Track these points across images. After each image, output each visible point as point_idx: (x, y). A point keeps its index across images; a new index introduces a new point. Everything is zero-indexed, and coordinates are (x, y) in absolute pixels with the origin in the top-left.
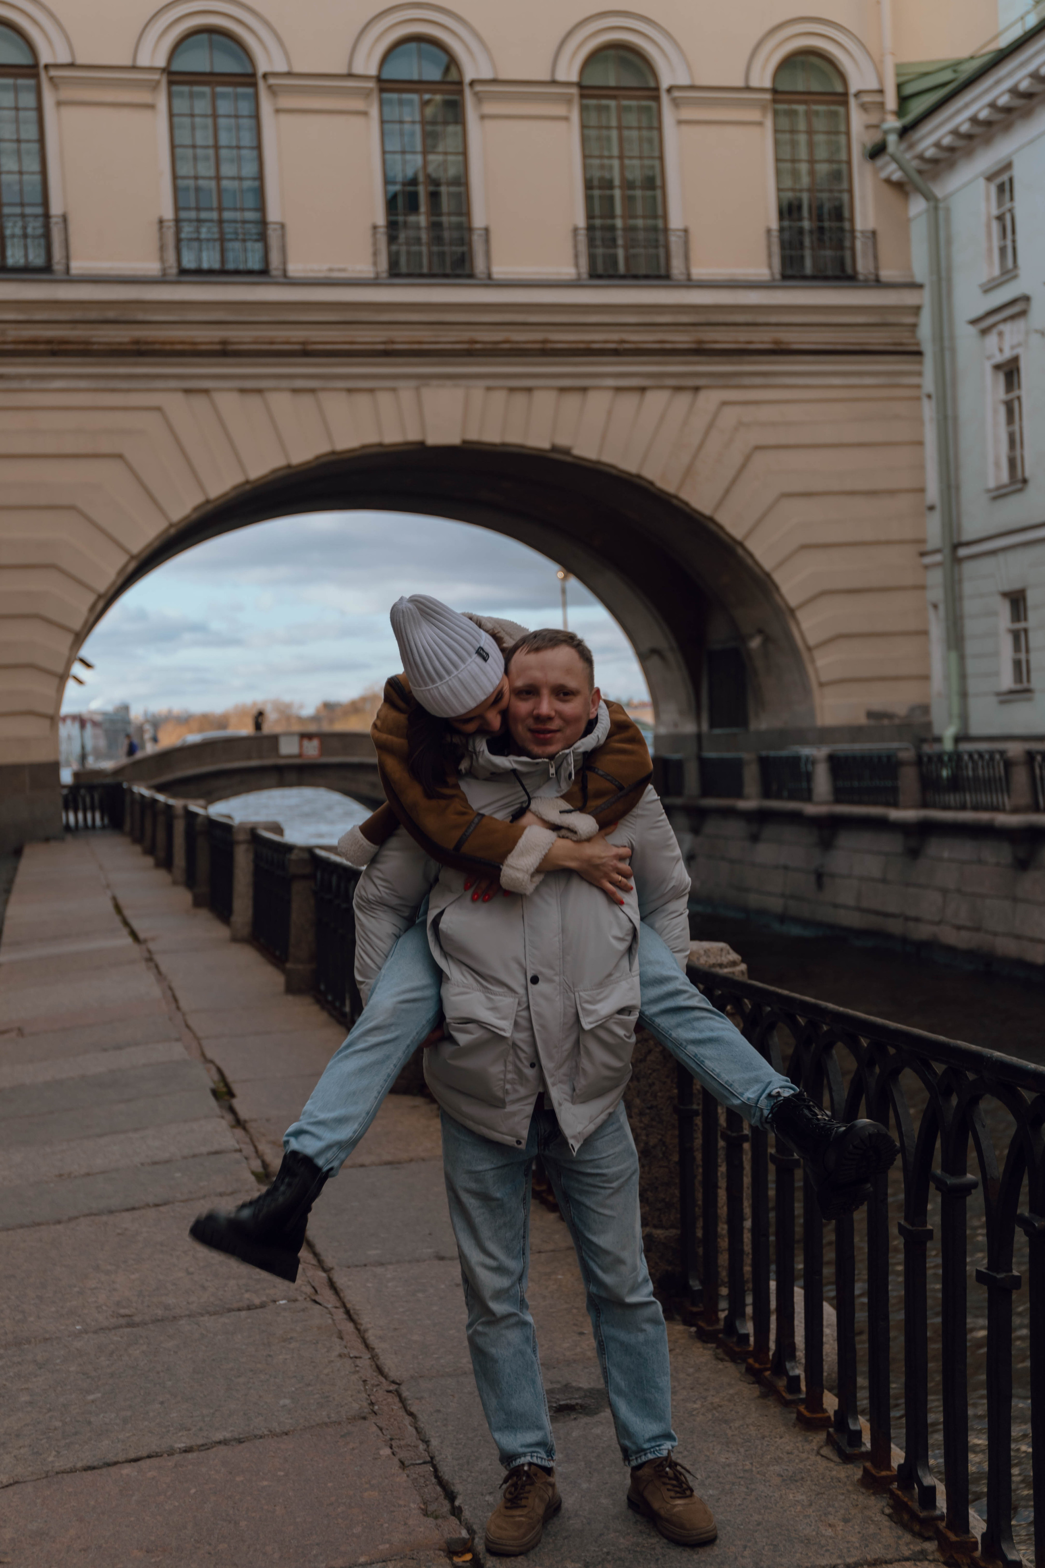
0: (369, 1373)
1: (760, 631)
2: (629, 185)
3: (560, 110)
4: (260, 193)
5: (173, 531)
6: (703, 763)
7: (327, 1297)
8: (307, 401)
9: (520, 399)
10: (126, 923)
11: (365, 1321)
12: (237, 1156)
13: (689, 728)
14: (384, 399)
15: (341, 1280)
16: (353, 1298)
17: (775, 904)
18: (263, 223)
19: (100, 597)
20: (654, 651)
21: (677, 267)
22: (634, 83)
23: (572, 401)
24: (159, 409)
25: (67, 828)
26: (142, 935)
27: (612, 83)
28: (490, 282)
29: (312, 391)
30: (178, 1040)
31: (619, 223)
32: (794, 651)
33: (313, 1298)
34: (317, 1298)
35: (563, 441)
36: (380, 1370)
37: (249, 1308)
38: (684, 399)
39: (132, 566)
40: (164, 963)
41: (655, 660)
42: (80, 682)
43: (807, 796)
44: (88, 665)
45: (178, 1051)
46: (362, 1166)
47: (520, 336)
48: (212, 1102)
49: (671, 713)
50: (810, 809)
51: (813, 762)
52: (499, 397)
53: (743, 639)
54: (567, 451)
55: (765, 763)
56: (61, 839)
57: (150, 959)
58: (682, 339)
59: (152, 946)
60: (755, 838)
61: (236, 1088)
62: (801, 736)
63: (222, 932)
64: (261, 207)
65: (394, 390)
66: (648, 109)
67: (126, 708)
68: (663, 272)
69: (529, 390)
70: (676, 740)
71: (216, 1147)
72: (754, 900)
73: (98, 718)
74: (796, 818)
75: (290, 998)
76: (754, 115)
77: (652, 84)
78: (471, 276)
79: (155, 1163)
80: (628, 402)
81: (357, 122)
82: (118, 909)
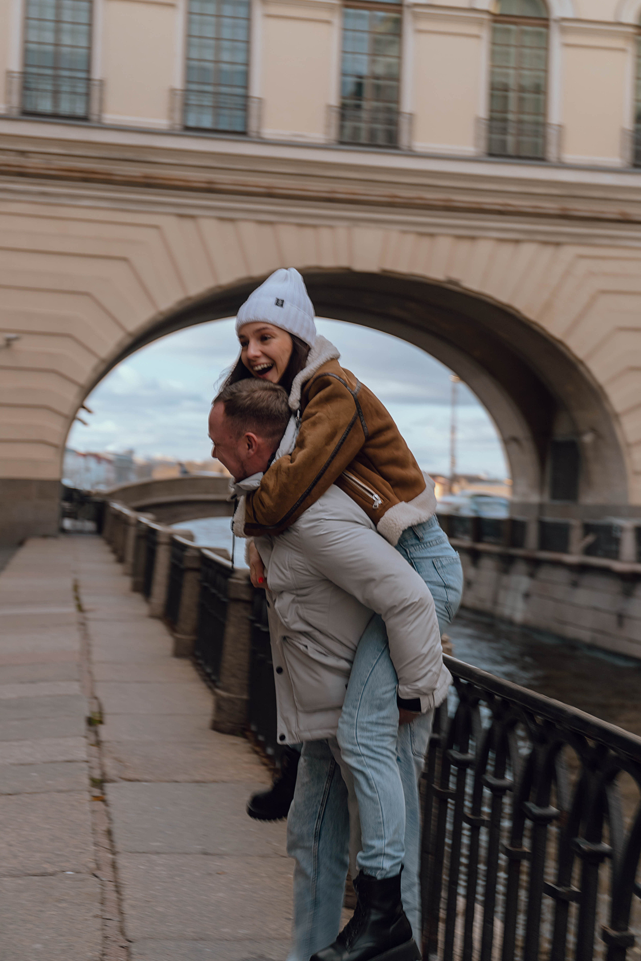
0: (112, 930)
1: (593, 430)
2: (522, 89)
3: (473, 30)
4: (246, 75)
5: (161, 318)
6: (543, 526)
7: (106, 873)
8: (267, 230)
9: (426, 242)
10: (77, 598)
11: (127, 892)
12: (84, 765)
13: (535, 498)
14: (325, 233)
15: (122, 861)
16: (124, 875)
17: (585, 636)
18: (246, 97)
19: (103, 361)
20: (515, 440)
21: (552, 153)
22: (530, 13)
23: (464, 246)
24: (156, 227)
25: (63, 531)
26: (86, 607)
27: (515, 12)
28: (413, 154)
29: (270, 223)
30: (78, 680)
31: (511, 116)
32: (616, 446)
33: (95, 873)
34: (98, 873)
35: (455, 275)
36: (122, 932)
37: (43, 875)
38: (549, 251)
39: (128, 341)
40: (93, 627)
41: (514, 446)
42: (84, 423)
43: (615, 555)
44: (89, 411)
45: (75, 688)
46: (176, 782)
47: (431, 196)
48: (83, 726)
49: (523, 486)
50: (617, 566)
51: (621, 529)
52: (410, 239)
53: (579, 433)
54: (456, 283)
55: (588, 529)
56: (54, 537)
57: (83, 624)
58: (551, 206)
59: (89, 615)
60: (575, 585)
61: (108, 719)
62: (617, 511)
63: (143, 609)
64: (246, 86)
65: (331, 227)
66: (539, 34)
67: (131, 452)
68: (540, 155)
69: (432, 235)
70: (524, 507)
71: (70, 758)
72: (571, 632)
73: (111, 457)
74: (606, 571)
75: (176, 660)
76: (619, 43)
77: (544, 15)
78: (396, 148)
79: (22, 764)
80: (507, 250)
81: (323, 28)
82: (76, 588)
